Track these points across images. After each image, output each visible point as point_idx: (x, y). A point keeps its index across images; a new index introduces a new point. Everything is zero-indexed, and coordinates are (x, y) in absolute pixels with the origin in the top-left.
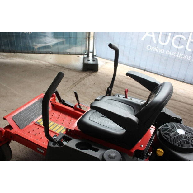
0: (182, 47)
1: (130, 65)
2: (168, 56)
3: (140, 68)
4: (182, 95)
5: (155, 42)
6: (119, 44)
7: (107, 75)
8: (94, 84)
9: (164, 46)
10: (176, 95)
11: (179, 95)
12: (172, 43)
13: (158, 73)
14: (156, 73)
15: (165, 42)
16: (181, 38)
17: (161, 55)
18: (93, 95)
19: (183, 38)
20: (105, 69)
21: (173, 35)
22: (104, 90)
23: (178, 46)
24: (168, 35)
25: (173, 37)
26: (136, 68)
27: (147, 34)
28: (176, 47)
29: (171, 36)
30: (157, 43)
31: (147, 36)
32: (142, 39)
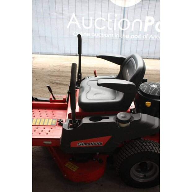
0: (104, 27)
1: (61, 54)
2: (94, 38)
3: (71, 54)
4: (114, 68)
5: (80, 27)
6: (45, 37)
7: (43, 69)
8: (37, 80)
9: (88, 29)
10: (110, 70)
11: (112, 69)
12: (95, 26)
13: (89, 55)
14: (87, 55)
15: (88, 26)
16: (101, 20)
17: (88, 38)
18: (43, 90)
19: (103, 20)
20: (36, 64)
21: (94, 19)
22: (49, 82)
23: (101, 27)
24: (90, 20)
25: (95, 20)
26: (68, 55)
27: (71, 22)
28: (99, 28)
29: (93, 20)
30: (82, 28)
31: (71, 24)
32: (68, 27)
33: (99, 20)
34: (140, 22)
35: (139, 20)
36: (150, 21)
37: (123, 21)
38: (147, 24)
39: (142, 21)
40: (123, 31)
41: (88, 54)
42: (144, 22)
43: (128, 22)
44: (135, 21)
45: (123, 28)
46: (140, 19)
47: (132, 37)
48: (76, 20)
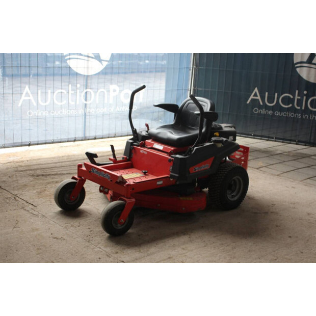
0: (65, 102)
1: (9, 145)
2: (54, 117)
5: (35, 104)
9: (46, 106)
12: (54, 101)
15: (46, 102)
16: (61, 92)
17: (46, 118)
19: (63, 93)
24: (48, 93)
25: (54, 93)
27: (23, 97)
28: (60, 104)
29: (51, 93)
30: (38, 105)
31: (24, 100)
32: (20, 105)
33: (58, 93)
34: (104, 92)
35: (102, 90)
36: (115, 91)
37: (86, 93)
38: (112, 94)
39: (107, 91)
40: (86, 105)
41: (46, 140)
42: (109, 91)
43: (93, 93)
44: (99, 91)
45: (86, 100)
46: (104, 89)
47: (98, 110)
48: (31, 95)
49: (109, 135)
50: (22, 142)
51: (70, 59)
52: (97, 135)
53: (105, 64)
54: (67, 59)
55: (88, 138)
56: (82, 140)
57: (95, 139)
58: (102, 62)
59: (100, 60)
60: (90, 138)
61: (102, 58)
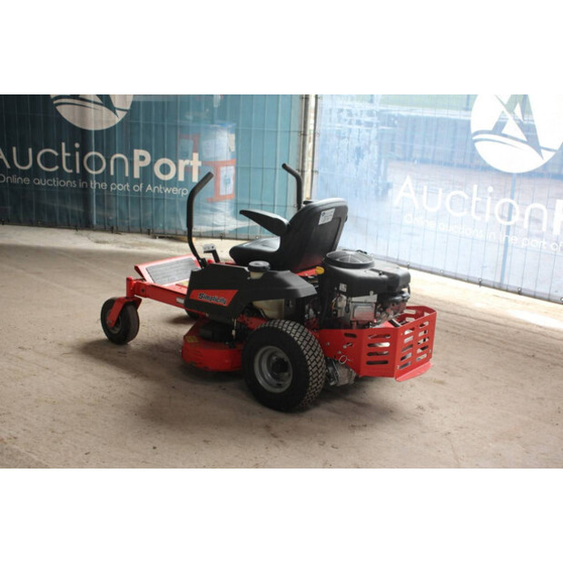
24: (438, 193)
27: (402, 193)
28: (455, 214)
33: (454, 196)
47: (525, 242)
49: (549, 295)
50: (398, 260)
51: (481, 140)
52: (524, 287)
53: (548, 156)
54: (476, 141)
55: (505, 288)
56: (494, 288)
57: (519, 293)
58: (543, 151)
59: (538, 148)
60: (510, 289)
61: (542, 144)
